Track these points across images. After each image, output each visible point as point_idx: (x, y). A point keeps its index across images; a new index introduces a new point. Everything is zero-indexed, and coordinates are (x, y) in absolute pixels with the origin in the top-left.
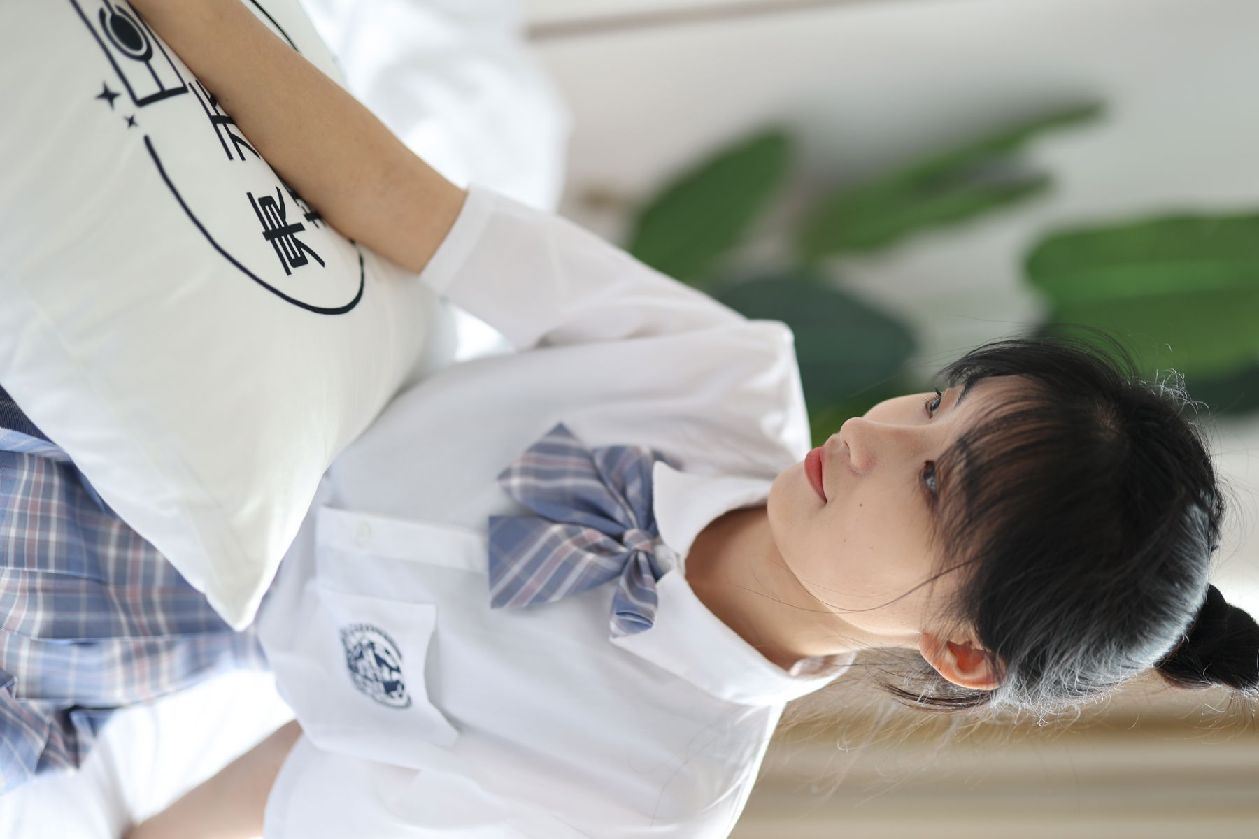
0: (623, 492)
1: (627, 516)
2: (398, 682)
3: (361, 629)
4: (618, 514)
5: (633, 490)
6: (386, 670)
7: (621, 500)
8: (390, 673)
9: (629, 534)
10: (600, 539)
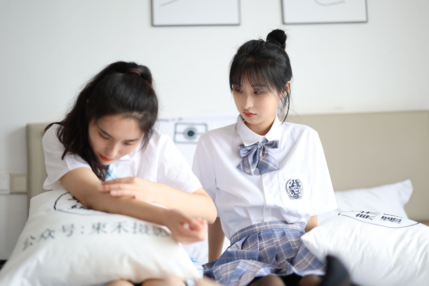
1: (256, 148)
2: (296, 181)
4: (255, 150)
5: (249, 148)
7: (252, 150)
10: (261, 152)
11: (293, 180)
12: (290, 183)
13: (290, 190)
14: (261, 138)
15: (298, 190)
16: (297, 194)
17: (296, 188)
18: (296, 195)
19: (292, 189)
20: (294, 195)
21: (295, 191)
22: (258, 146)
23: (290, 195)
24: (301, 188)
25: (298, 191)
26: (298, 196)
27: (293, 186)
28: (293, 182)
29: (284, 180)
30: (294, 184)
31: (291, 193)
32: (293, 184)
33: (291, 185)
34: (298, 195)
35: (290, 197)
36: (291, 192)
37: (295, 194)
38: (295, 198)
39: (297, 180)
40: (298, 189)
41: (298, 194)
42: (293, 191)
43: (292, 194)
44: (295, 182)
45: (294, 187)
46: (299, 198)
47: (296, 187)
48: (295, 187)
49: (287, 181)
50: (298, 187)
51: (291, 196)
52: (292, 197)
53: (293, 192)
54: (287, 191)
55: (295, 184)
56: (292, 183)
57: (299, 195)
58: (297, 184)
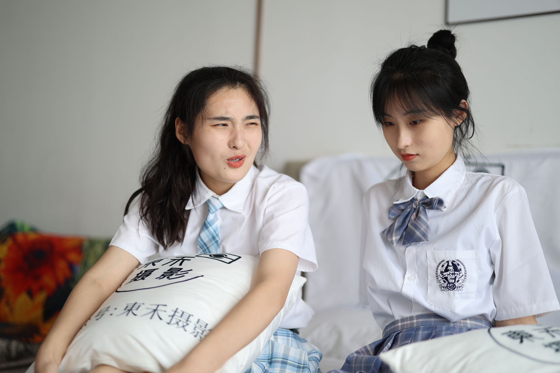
0: (403, 210)
1: (410, 208)
2: (452, 263)
3: (437, 277)
4: (409, 210)
5: (402, 207)
6: (449, 268)
7: (405, 210)
8: (450, 266)
9: (414, 206)
10: (415, 214)
11: (448, 262)
12: (443, 266)
13: (441, 276)
14: (418, 192)
15: (456, 277)
16: (453, 283)
17: (450, 274)
18: (451, 285)
19: (445, 275)
20: (447, 284)
21: (449, 278)
22: (413, 204)
23: (441, 284)
24: (460, 274)
25: (455, 279)
26: (453, 287)
27: (446, 270)
28: (448, 264)
29: (435, 261)
30: (449, 267)
31: (442, 282)
32: (447, 267)
33: (444, 269)
34: (454, 285)
35: (440, 287)
36: (443, 280)
37: (449, 283)
38: (448, 290)
39: (454, 261)
40: (456, 275)
41: (455, 282)
42: (446, 278)
43: (444, 283)
44: (450, 264)
45: (448, 273)
46: (455, 289)
47: (452, 272)
48: (450, 272)
49: (438, 262)
50: (456, 273)
51: (443, 285)
52: (443, 287)
53: (445, 280)
54: (437, 278)
55: (451, 268)
56: (446, 265)
57: (457, 284)
58: (454, 268)
